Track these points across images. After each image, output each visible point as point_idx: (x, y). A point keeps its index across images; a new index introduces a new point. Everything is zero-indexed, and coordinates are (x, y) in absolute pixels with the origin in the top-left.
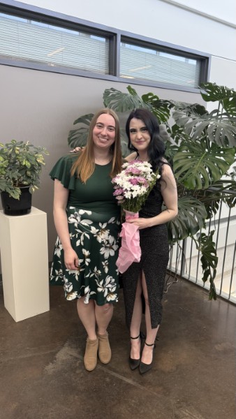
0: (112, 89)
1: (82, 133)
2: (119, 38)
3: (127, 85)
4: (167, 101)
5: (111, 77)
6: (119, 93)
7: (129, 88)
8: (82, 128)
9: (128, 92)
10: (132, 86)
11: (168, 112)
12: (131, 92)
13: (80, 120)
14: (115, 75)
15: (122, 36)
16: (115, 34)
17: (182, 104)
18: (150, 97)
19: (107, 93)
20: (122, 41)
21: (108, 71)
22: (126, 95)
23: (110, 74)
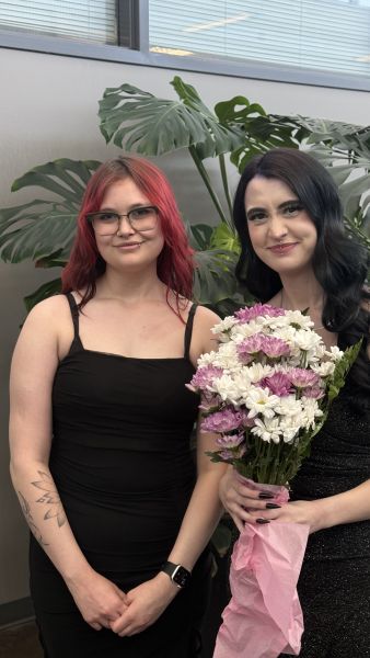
0: (125, 87)
1: (36, 217)
3: (171, 75)
4: (286, 119)
5: (125, 53)
6: (148, 99)
7: (177, 83)
8: (37, 202)
9: (174, 96)
10: (187, 79)
12: (182, 96)
13: (31, 178)
14: (136, 47)
17: (333, 128)
18: (238, 108)
19: (110, 98)
21: (114, 36)
22: (168, 103)
23: (119, 43)
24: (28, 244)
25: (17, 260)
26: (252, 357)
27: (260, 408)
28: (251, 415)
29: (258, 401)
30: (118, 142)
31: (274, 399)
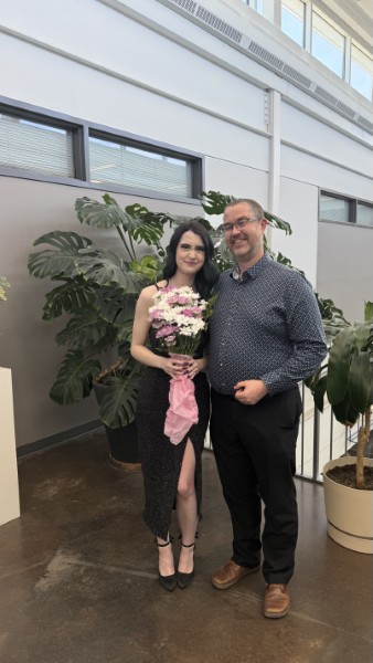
0: (85, 198)
1: (49, 257)
2: (86, 132)
3: (103, 193)
5: (79, 182)
6: (97, 203)
7: (106, 198)
8: (48, 251)
10: (111, 195)
11: (161, 228)
13: (42, 240)
14: (84, 180)
15: (90, 129)
16: (81, 127)
18: (136, 209)
19: (79, 203)
20: (91, 135)
21: (72, 174)
23: (76, 178)
24: (48, 270)
25: (42, 277)
26: (175, 304)
27: (183, 322)
28: (179, 325)
29: (181, 320)
30: (88, 222)
31: (187, 318)
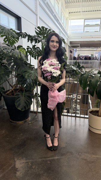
26: (51, 65)
27: (54, 72)
29: (53, 71)
